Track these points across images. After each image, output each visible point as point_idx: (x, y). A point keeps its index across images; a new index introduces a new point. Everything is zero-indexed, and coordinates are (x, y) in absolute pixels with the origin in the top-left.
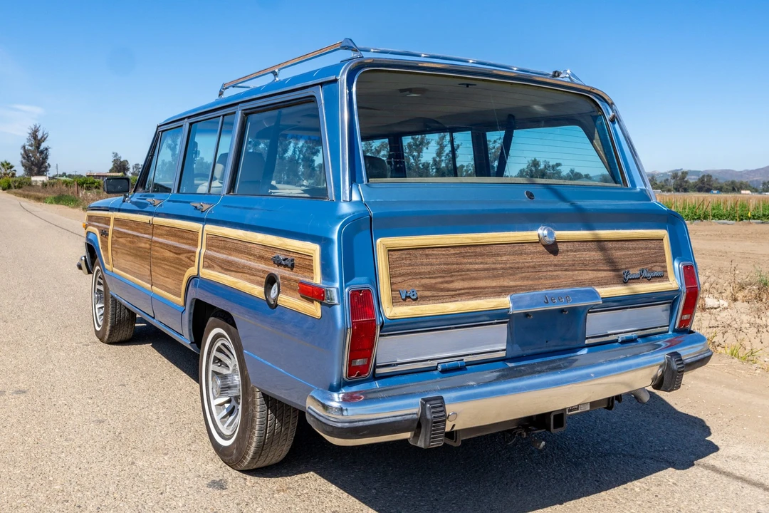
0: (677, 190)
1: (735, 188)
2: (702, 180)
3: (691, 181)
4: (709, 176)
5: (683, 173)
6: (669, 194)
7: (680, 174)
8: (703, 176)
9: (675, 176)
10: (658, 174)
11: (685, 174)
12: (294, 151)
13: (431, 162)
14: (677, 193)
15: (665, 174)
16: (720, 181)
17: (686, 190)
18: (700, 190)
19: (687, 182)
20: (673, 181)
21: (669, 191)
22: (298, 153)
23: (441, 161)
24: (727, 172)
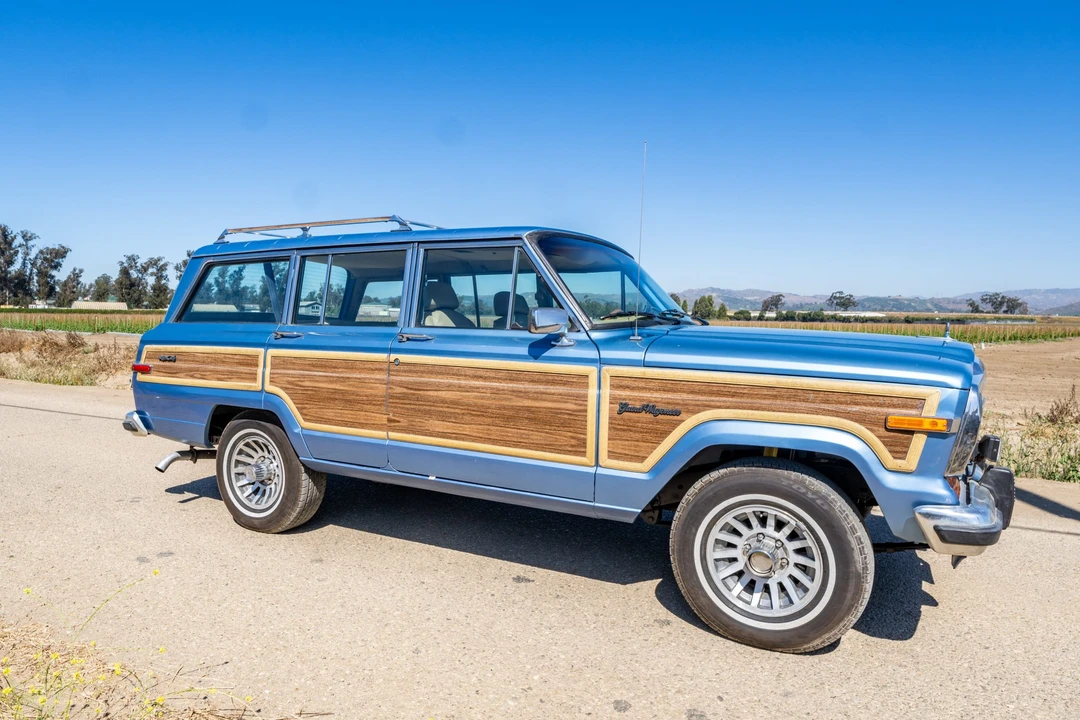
12: (24, 264)
22: (29, 266)
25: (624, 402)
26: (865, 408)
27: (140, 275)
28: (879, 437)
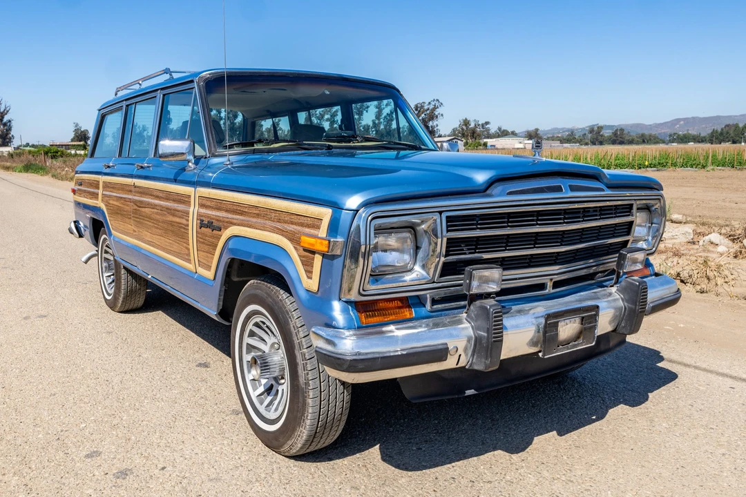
0: (594, 143)
1: (645, 140)
2: (615, 134)
3: (606, 135)
4: (622, 130)
6: (586, 147)
7: (596, 128)
8: (617, 130)
9: (591, 131)
10: (577, 130)
11: (600, 128)
13: (371, 124)
14: (594, 146)
15: (583, 129)
16: (631, 134)
17: (601, 143)
18: (614, 142)
19: (602, 136)
20: (590, 135)
21: (587, 144)
23: (380, 123)
24: (638, 125)
25: (202, 218)
26: (295, 227)
27: (319, 121)
28: (300, 256)
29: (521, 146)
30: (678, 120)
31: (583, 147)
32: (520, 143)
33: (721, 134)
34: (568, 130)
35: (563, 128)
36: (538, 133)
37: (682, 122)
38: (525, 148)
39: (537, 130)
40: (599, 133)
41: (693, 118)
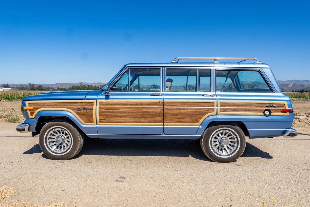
0: (31, 90)
1: (49, 89)
2: (39, 87)
3: (36, 87)
4: (41, 86)
5: (33, 84)
7: (32, 85)
8: (39, 86)
9: (30, 85)
10: (23, 85)
11: (34, 85)
15: (25, 85)
16: (44, 87)
17: (34, 90)
18: (39, 90)
19: (34, 87)
20: (29, 87)
21: (29, 90)
24: (45, 84)
29: (2, 90)
30: (58, 84)
31: (28, 91)
32: (1, 89)
33: (72, 88)
34: (20, 85)
35: (17, 84)
36: (8, 85)
37: (59, 84)
38: (4, 91)
39: (8, 84)
40: (33, 86)
41: (62, 83)
